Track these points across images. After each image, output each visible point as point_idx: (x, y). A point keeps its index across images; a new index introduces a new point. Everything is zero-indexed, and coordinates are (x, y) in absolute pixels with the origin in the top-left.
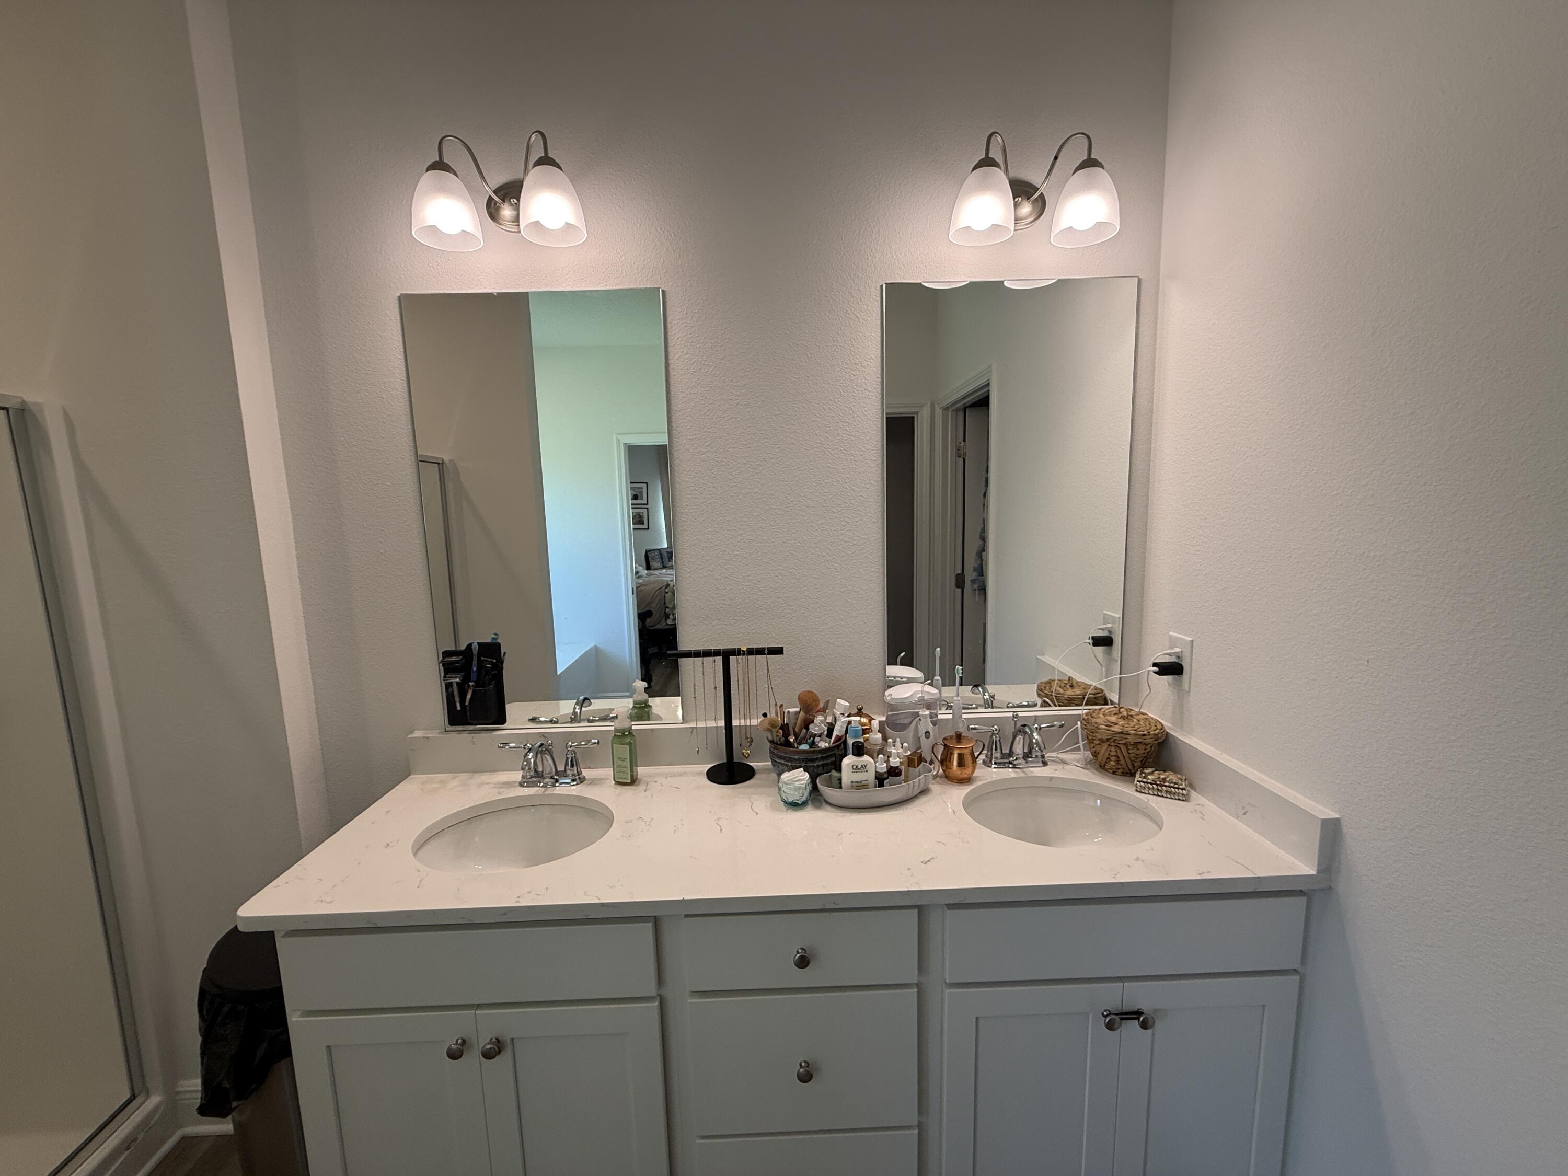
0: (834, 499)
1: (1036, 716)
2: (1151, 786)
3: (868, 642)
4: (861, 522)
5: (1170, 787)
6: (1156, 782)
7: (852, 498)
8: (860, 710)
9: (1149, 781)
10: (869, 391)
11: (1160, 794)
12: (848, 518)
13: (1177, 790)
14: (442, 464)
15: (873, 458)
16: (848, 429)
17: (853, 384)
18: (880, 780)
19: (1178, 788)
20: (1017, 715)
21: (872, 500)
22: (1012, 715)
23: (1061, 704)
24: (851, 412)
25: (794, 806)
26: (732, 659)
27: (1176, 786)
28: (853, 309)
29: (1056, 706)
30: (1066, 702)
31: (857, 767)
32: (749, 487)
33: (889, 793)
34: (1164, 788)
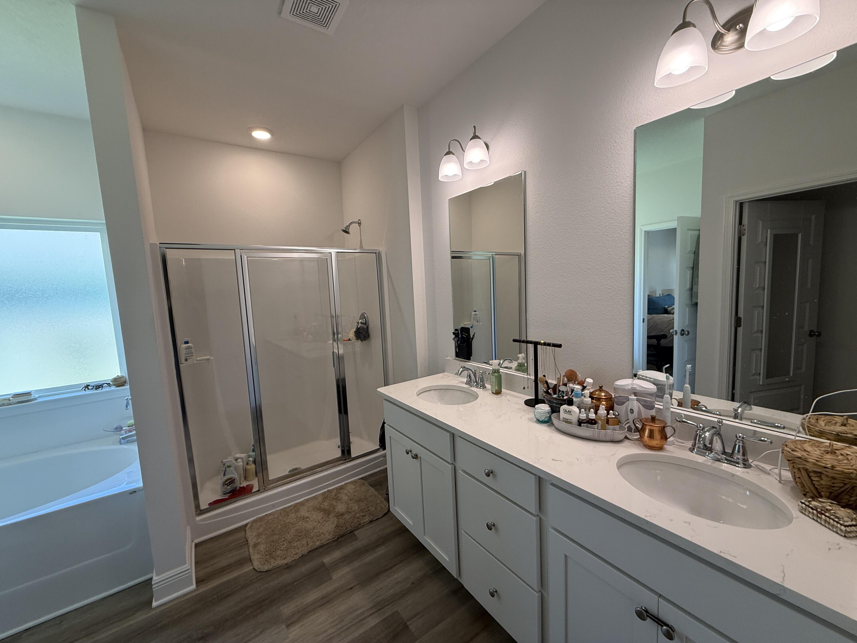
0: (603, 264)
1: (755, 431)
2: (811, 510)
3: (622, 351)
4: (619, 277)
5: (830, 518)
6: (817, 509)
7: (613, 262)
8: (601, 387)
9: (811, 506)
10: (626, 197)
11: (819, 520)
12: (611, 275)
13: (835, 523)
14: (520, 255)
15: (627, 238)
16: (612, 222)
17: (616, 195)
18: (580, 423)
19: (837, 522)
20: (722, 422)
21: (626, 263)
22: (717, 421)
23: (812, 434)
24: (614, 212)
25: (539, 421)
26: (539, 347)
27: (836, 519)
28: (616, 150)
29: (807, 435)
30: (816, 433)
31: (566, 410)
32: (559, 260)
33: (583, 431)
34: (823, 516)
